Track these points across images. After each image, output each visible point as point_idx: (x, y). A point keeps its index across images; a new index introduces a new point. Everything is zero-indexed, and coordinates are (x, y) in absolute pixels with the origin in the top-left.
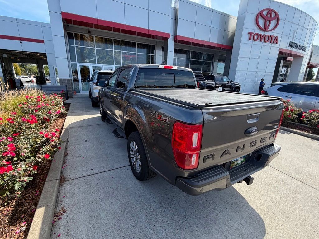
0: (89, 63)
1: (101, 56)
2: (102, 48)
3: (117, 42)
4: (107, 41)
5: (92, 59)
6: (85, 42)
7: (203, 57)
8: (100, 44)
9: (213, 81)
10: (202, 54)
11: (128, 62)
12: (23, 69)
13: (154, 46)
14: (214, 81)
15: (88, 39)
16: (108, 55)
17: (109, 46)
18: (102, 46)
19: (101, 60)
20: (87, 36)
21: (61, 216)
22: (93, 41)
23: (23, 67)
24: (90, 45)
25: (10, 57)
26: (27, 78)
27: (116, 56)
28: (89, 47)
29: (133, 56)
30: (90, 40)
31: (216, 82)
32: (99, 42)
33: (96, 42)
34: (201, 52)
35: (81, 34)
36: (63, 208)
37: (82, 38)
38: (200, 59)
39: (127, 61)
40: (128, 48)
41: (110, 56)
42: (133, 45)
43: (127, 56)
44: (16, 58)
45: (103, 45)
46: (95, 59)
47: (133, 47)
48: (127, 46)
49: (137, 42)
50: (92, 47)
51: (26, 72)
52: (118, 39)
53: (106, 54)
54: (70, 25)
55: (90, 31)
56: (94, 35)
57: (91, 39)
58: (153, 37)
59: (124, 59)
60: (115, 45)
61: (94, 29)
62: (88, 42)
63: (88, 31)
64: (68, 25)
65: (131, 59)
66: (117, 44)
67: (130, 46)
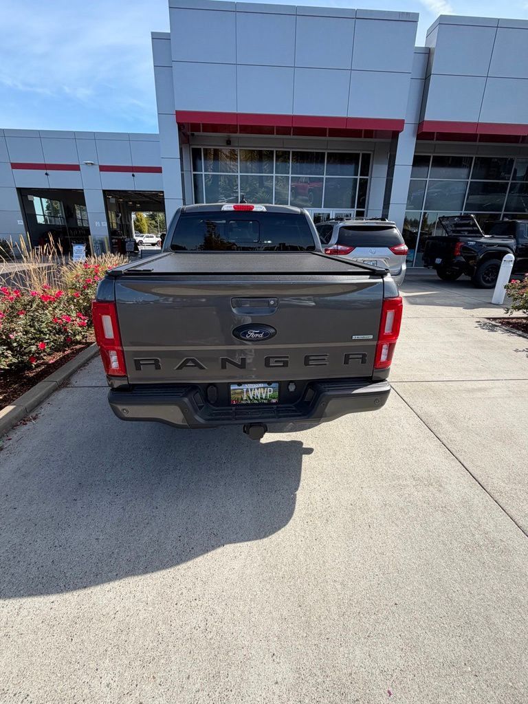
1: (248, 190)
2: (252, 173)
3: (283, 156)
4: (261, 156)
5: (231, 197)
6: (221, 164)
7: (515, 170)
8: (249, 164)
9: (510, 238)
10: (512, 161)
11: (304, 197)
12: (153, 222)
13: (369, 155)
14: (515, 238)
15: (227, 156)
16: (262, 185)
17: (266, 165)
18: (252, 168)
20: (226, 150)
21: (27, 422)
22: (236, 160)
23: (154, 219)
24: (230, 168)
25: (127, 202)
26: (153, 237)
27: (278, 188)
28: (227, 174)
29: (316, 185)
30: (231, 159)
31: (521, 241)
32: (247, 161)
33: (240, 160)
34: (509, 157)
35: (214, 147)
36: (37, 415)
37: (216, 155)
38: (503, 178)
39: (300, 197)
40: (305, 165)
41: (265, 187)
42: (317, 158)
43: (301, 184)
44: (135, 203)
45: (255, 165)
46: (237, 197)
47: (317, 162)
48: (304, 162)
49: (326, 152)
50: (233, 172)
51: (156, 227)
52: (285, 148)
53: (258, 185)
54: (196, 133)
55: (231, 139)
56: (238, 146)
57: (233, 156)
58: (369, 134)
59: (295, 191)
60: (278, 164)
61: (238, 135)
62: (226, 164)
63: (227, 141)
64: (193, 135)
65: (310, 190)
66: (282, 162)
67: (311, 162)
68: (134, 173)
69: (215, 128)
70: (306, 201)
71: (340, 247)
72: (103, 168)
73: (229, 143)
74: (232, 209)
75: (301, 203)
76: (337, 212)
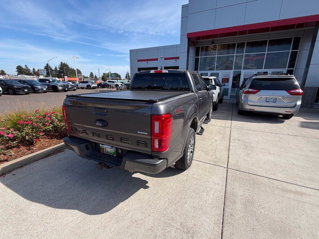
0: (208, 70)
1: (220, 63)
2: (223, 55)
3: (242, 45)
4: (230, 47)
5: (211, 66)
6: (209, 52)
8: (222, 51)
11: (252, 64)
13: (299, 37)
15: (211, 49)
16: (228, 60)
17: (231, 51)
18: (223, 53)
19: (220, 67)
20: (211, 46)
22: (216, 50)
24: (212, 54)
27: (236, 60)
28: (211, 56)
29: (260, 57)
32: (221, 49)
33: (218, 50)
35: (206, 46)
37: (207, 49)
39: (250, 64)
40: (254, 48)
41: (230, 61)
42: (262, 44)
43: (251, 58)
45: (225, 51)
46: (215, 66)
48: (253, 46)
49: (269, 40)
50: (214, 55)
52: (243, 41)
53: (226, 60)
54: (198, 41)
55: (214, 41)
56: (217, 44)
57: (214, 48)
59: (247, 62)
60: (238, 49)
61: (218, 38)
62: (211, 52)
63: (212, 42)
64: (196, 42)
65: (256, 60)
66: (241, 47)
67: (258, 46)
68: (177, 60)
69: (208, 37)
70: (253, 66)
71: (250, 90)
72: (166, 59)
73: (213, 43)
74: (154, 72)
75: (250, 67)
76: (273, 71)
